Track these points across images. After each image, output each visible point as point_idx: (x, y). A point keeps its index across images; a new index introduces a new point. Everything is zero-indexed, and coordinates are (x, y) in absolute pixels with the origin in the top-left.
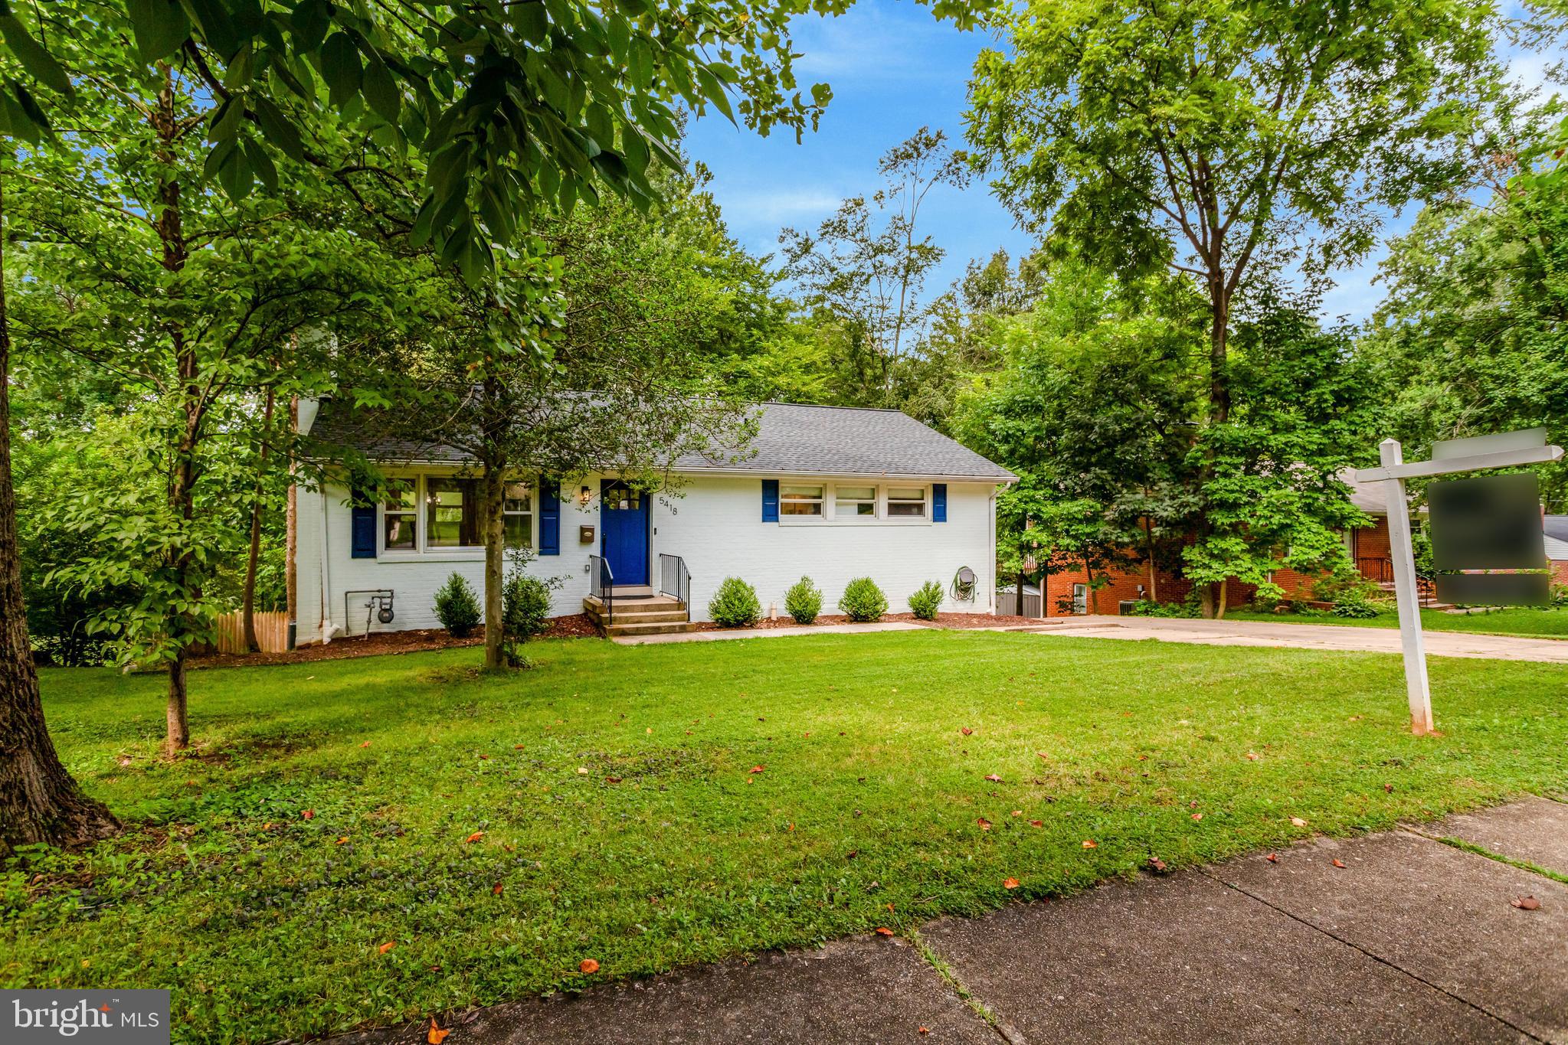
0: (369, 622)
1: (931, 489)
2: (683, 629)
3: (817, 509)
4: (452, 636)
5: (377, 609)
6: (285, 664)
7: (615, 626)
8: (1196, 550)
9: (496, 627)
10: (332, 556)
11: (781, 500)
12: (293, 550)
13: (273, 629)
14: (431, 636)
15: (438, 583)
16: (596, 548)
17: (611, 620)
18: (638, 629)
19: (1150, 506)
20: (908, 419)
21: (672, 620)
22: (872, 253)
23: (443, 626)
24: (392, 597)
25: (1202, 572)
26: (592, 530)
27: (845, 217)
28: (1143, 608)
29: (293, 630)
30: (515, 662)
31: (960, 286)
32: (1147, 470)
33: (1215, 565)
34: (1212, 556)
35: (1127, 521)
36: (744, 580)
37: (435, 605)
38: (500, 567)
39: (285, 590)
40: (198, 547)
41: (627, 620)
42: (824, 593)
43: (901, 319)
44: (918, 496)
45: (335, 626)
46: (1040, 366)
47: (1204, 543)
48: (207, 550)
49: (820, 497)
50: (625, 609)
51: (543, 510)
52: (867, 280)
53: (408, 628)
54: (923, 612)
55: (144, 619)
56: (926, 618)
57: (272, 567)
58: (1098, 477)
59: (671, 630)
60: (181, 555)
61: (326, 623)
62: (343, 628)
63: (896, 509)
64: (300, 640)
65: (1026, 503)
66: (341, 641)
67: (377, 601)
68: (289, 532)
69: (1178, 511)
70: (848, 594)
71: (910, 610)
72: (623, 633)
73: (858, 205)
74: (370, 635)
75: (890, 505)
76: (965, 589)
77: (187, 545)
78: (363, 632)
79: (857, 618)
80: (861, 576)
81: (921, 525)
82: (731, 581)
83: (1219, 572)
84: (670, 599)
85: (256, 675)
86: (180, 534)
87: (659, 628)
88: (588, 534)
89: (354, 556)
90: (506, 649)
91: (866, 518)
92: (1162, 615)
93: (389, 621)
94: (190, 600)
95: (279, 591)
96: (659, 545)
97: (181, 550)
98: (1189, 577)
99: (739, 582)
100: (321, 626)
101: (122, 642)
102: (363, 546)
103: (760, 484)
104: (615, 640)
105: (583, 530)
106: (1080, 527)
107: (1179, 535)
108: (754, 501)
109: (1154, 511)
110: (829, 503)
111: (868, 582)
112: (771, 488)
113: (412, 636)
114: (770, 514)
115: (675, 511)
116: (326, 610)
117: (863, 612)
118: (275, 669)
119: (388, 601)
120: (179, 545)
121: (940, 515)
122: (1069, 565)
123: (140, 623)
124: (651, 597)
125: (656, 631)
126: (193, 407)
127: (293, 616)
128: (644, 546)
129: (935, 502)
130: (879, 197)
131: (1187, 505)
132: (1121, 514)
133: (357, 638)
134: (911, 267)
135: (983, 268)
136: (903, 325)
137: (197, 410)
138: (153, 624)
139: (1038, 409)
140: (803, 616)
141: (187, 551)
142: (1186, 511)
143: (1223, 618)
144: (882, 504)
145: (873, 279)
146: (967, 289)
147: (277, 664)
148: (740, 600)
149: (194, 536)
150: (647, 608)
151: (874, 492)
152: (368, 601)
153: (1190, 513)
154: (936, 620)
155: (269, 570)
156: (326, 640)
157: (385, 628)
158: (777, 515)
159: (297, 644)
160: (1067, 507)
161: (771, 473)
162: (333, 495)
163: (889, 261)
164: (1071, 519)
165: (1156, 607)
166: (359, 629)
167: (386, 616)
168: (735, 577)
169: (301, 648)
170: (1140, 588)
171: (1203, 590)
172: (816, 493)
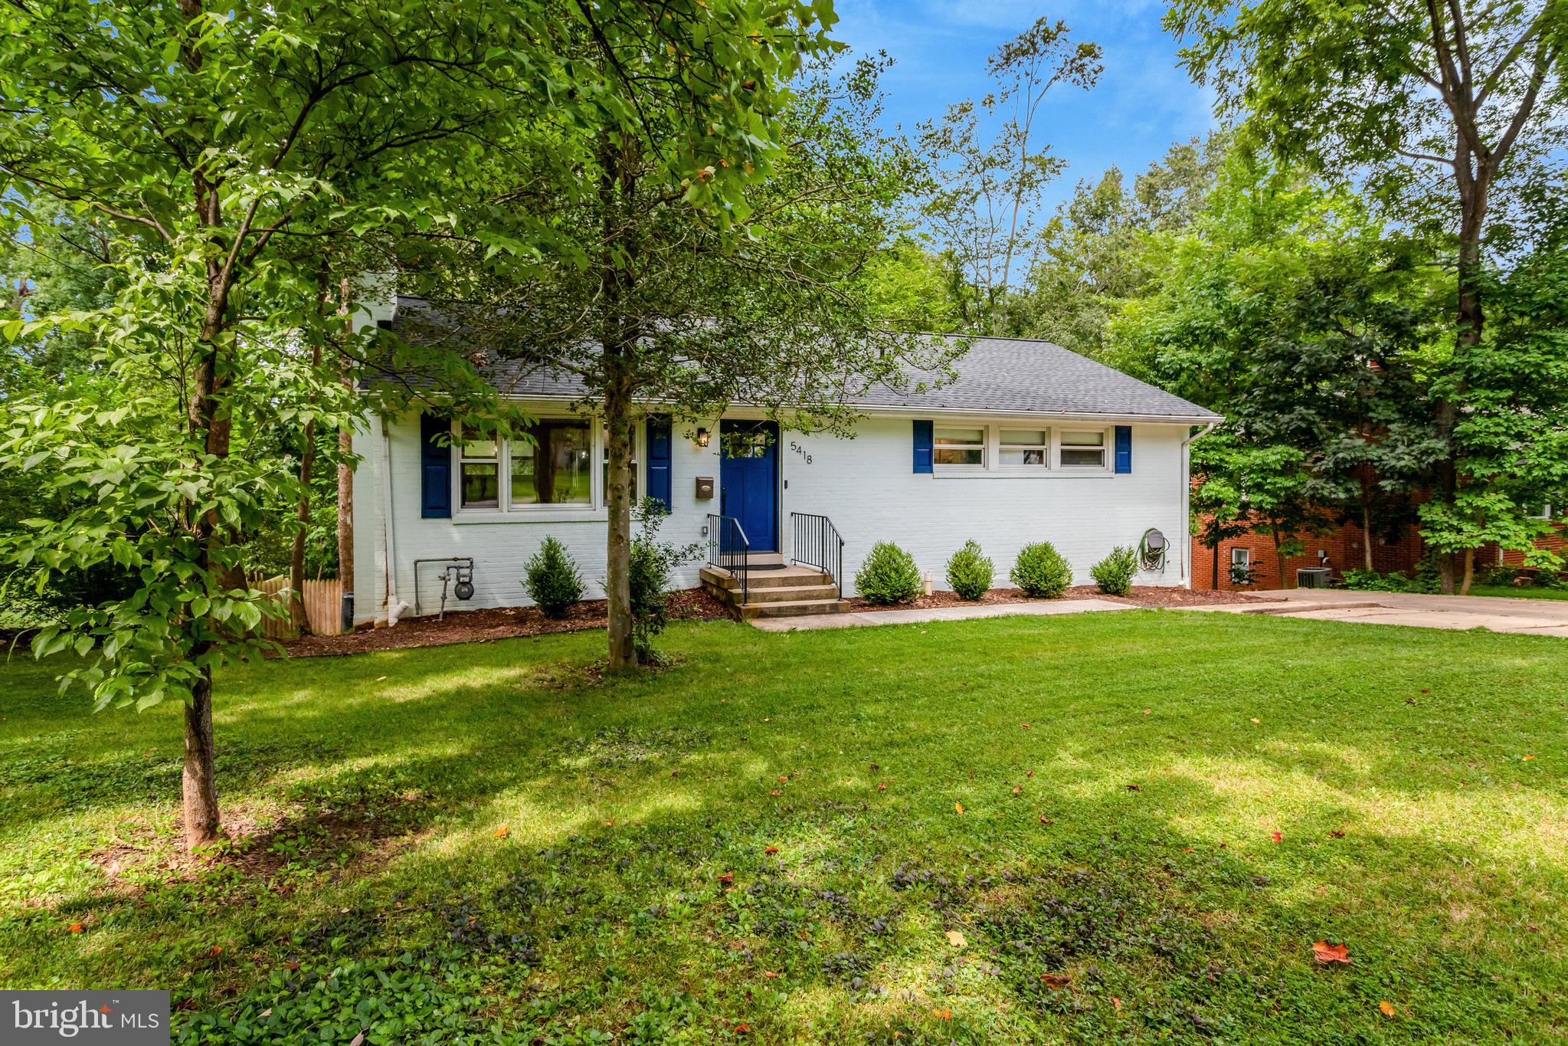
0: (444, 598)
1: (1112, 435)
2: (835, 609)
3: (974, 458)
4: (547, 617)
5: (452, 584)
6: (345, 655)
7: (751, 605)
8: (1438, 509)
9: (623, 612)
10: (397, 516)
11: (936, 446)
12: (348, 508)
13: (323, 600)
14: (521, 617)
15: (529, 550)
16: (714, 506)
17: (746, 597)
18: (779, 609)
19: (1374, 453)
20: (1062, 350)
21: (818, 598)
22: (981, 167)
23: (534, 603)
24: (471, 567)
25: (1448, 537)
26: (710, 483)
27: (952, 125)
28: (1354, 580)
29: (349, 603)
30: (645, 657)
31: (1066, 209)
32: (1368, 409)
33: (1467, 527)
34: (1461, 515)
35: (1342, 472)
36: (898, 545)
37: (526, 577)
38: (627, 529)
39: (336, 555)
40: (226, 501)
41: (764, 597)
42: (994, 562)
43: (1012, 243)
44: (1096, 440)
45: (403, 603)
46: (1219, 286)
47: (1450, 500)
48: (241, 506)
49: (981, 442)
50: (759, 583)
51: (652, 457)
52: (974, 199)
53: (490, 606)
54: (1110, 585)
55: (135, 628)
56: (1117, 593)
57: (322, 529)
58: (1303, 419)
59: (820, 611)
60: (200, 514)
61: (391, 599)
62: (412, 605)
63: (1070, 457)
64: (359, 618)
65: (1205, 450)
66: (411, 623)
67: (453, 572)
68: (342, 487)
69: (1420, 461)
70: (1022, 562)
71: (1094, 582)
72: (762, 614)
73: (965, 110)
74: (446, 614)
75: (1063, 452)
76: (1153, 556)
77: (207, 498)
78: (437, 611)
79: (1033, 593)
80: (1039, 541)
81: (1100, 478)
82: (883, 547)
83: (1472, 537)
84: (812, 570)
85: (310, 673)
86: (195, 479)
87: (805, 608)
88: (705, 488)
89: (424, 516)
90: (637, 642)
91: (1035, 469)
92: (1382, 588)
93: (467, 597)
94: (214, 594)
95: (330, 556)
96: (789, 501)
97: (198, 506)
98: (1431, 542)
99: (892, 548)
100: (386, 603)
101: (96, 671)
102: (435, 505)
103: (911, 425)
104: (757, 623)
105: (699, 482)
106: (1278, 480)
107: (1414, 490)
108: (904, 447)
109: (1380, 459)
110: (992, 450)
111: (1047, 549)
112: (923, 430)
113: (495, 616)
114: (923, 462)
115: (809, 459)
116: (392, 583)
117: (1043, 586)
118: (334, 662)
119: (466, 571)
120: (194, 499)
121: (1123, 465)
122: (1254, 526)
123: (128, 636)
124: (781, 567)
125: (802, 611)
126: (218, 269)
127: (349, 586)
128: (771, 504)
129: (1117, 449)
130: (989, 101)
131: (1433, 452)
132: (1336, 463)
133: (429, 618)
134: (1026, 181)
135: (1095, 187)
136: (1015, 249)
137: (224, 273)
138: (150, 637)
139: (1217, 336)
140: (969, 591)
141: (206, 507)
142: (1431, 460)
143: (1468, 594)
144: (1054, 450)
145: (982, 197)
146: (1073, 213)
147: (335, 655)
148: (896, 571)
149: (220, 480)
150: (785, 582)
151: (1043, 437)
152: (442, 572)
153: (1437, 461)
154: (1130, 597)
155: (317, 532)
156: (393, 621)
157: (463, 606)
158: (930, 465)
159: (355, 623)
160: (1256, 456)
161: (924, 410)
162: (398, 440)
163: (1000, 176)
164: (1264, 470)
165: (1372, 578)
166: (432, 607)
167: (465, 590)
168: (887, 542)
169: (359, 628)
170: (1321, 554)
171: (1442, 559)
172: (975, 437)
